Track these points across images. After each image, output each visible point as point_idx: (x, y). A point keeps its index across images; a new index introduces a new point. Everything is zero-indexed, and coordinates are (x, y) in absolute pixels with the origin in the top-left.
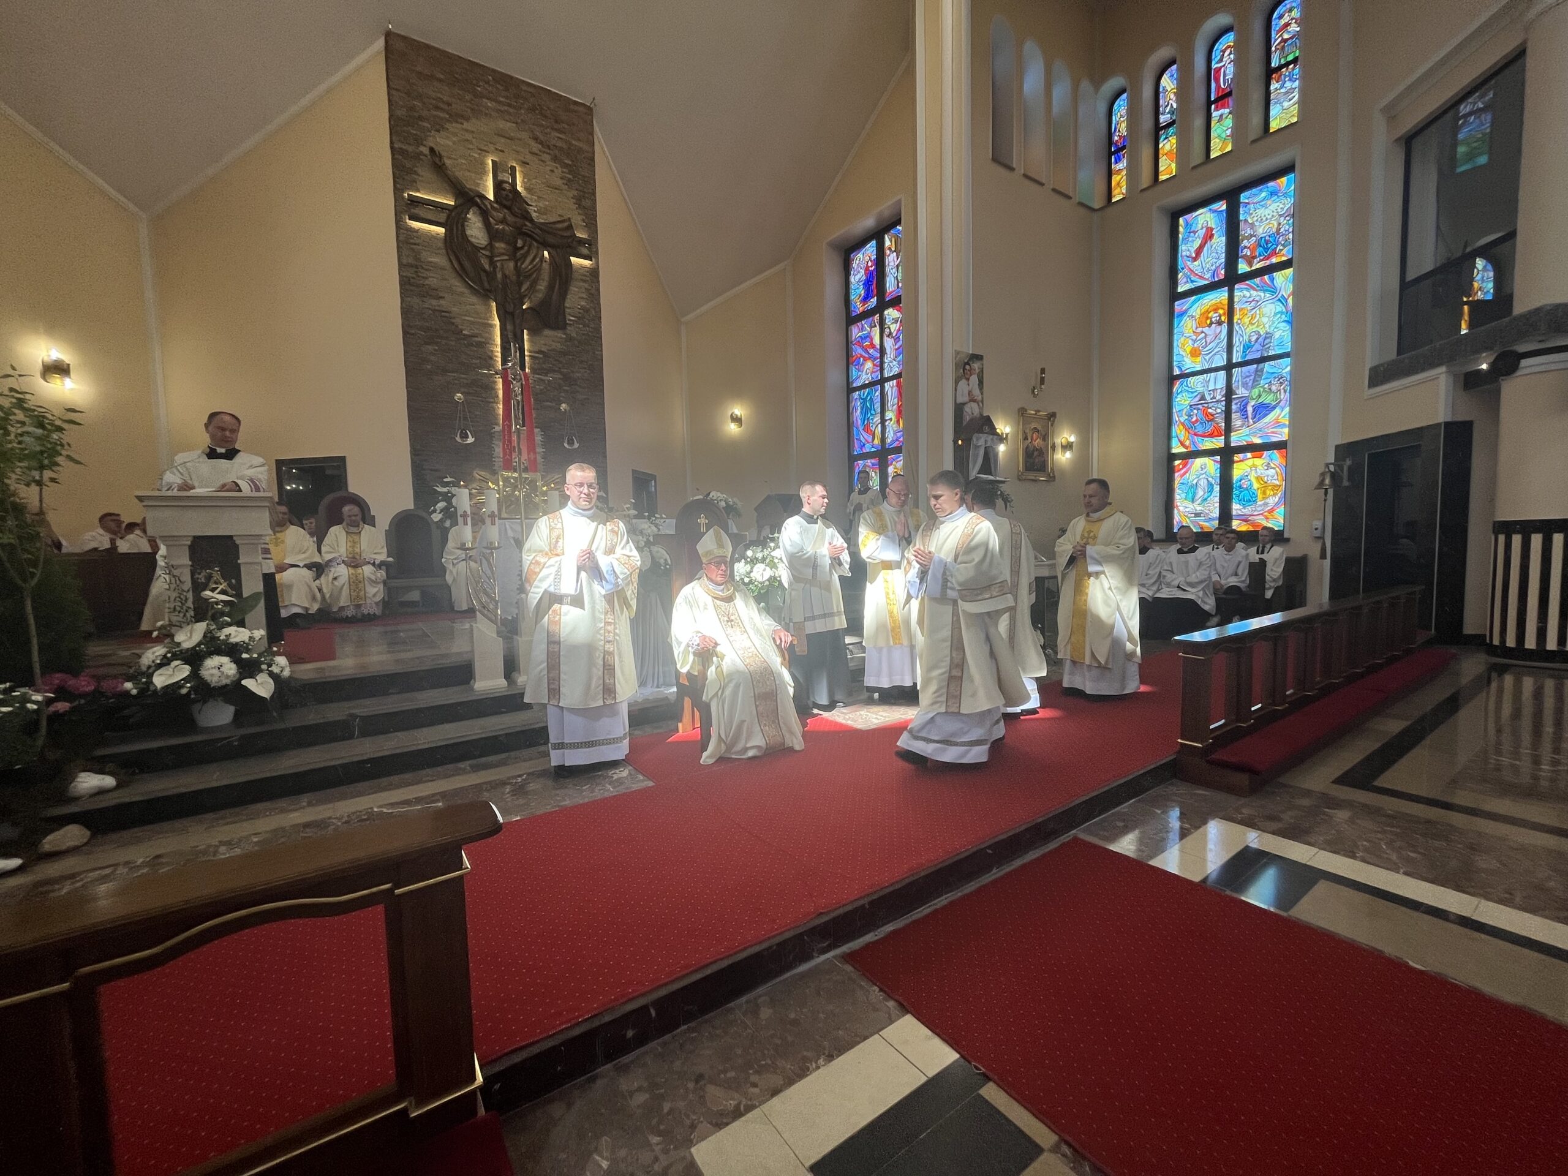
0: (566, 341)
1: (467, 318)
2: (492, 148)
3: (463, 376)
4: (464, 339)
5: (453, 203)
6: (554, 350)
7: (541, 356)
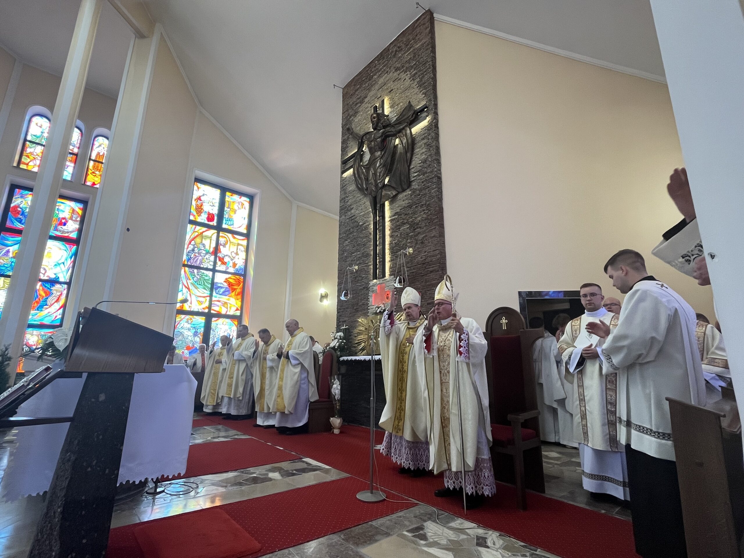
0: (411, 195)
1: (362, 214)
2: (376, 100)
3: (358, 253)
4: (360, 228)
5: (356, 150)
6: (404, 207)
7: (397, 216)
